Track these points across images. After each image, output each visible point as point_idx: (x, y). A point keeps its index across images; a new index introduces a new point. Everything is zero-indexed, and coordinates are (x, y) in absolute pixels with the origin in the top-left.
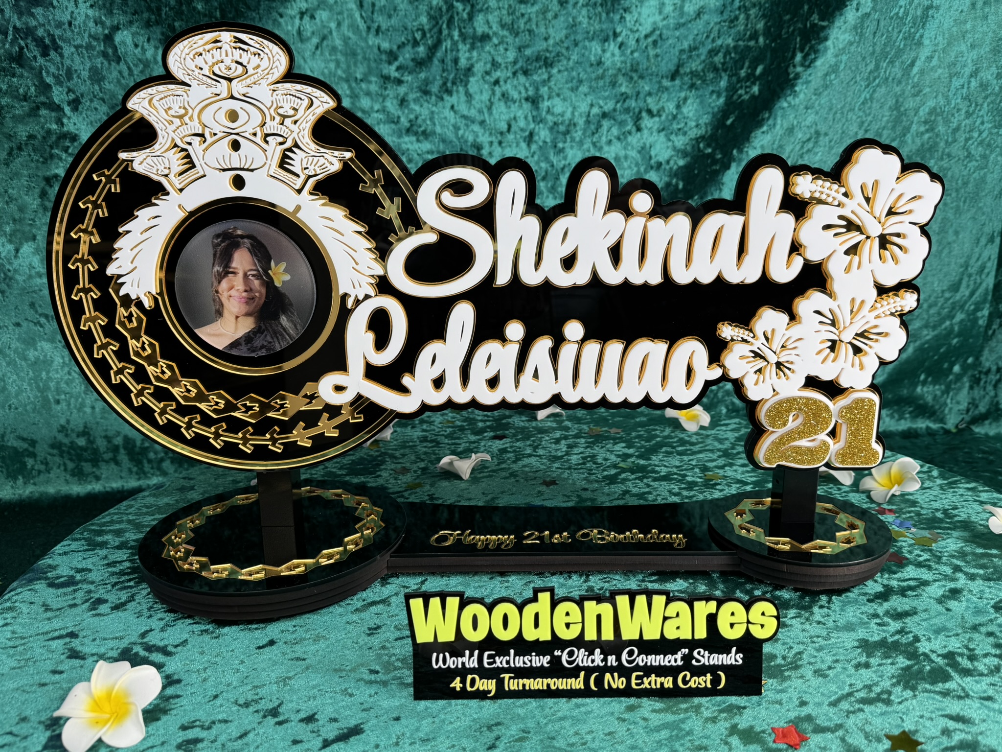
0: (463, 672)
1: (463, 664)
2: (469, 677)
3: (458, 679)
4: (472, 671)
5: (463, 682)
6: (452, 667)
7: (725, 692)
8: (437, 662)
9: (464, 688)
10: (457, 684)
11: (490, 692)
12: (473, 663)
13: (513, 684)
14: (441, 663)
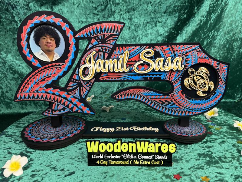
0: (100, 159)
1: (100, 157)
2: (101, 161)
3: (98, 161)
4: (102, 159)
5: (100, 162)
6: (97, 158)
7: (163, 165)
8: (93, 157)
9: (100, 163)
10: (98, 162)
11: (106, 164)
12: (102, 157)
13: (112, 163)
14: (94, 157)
